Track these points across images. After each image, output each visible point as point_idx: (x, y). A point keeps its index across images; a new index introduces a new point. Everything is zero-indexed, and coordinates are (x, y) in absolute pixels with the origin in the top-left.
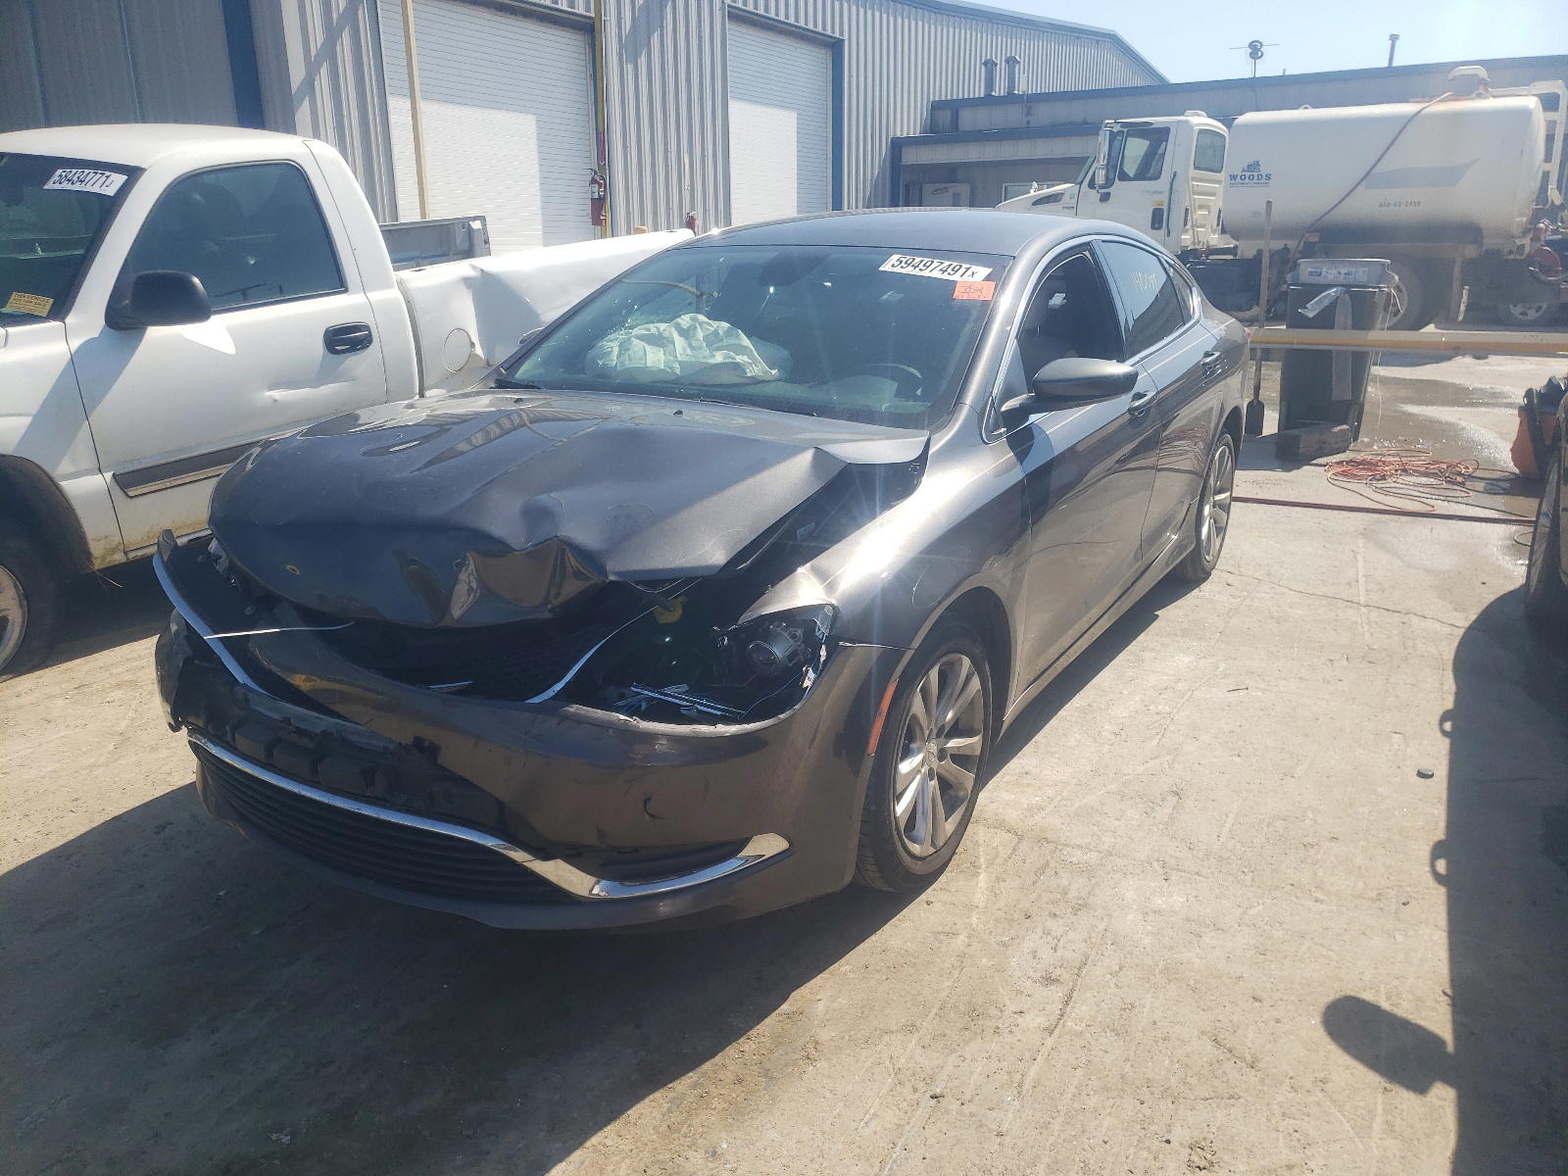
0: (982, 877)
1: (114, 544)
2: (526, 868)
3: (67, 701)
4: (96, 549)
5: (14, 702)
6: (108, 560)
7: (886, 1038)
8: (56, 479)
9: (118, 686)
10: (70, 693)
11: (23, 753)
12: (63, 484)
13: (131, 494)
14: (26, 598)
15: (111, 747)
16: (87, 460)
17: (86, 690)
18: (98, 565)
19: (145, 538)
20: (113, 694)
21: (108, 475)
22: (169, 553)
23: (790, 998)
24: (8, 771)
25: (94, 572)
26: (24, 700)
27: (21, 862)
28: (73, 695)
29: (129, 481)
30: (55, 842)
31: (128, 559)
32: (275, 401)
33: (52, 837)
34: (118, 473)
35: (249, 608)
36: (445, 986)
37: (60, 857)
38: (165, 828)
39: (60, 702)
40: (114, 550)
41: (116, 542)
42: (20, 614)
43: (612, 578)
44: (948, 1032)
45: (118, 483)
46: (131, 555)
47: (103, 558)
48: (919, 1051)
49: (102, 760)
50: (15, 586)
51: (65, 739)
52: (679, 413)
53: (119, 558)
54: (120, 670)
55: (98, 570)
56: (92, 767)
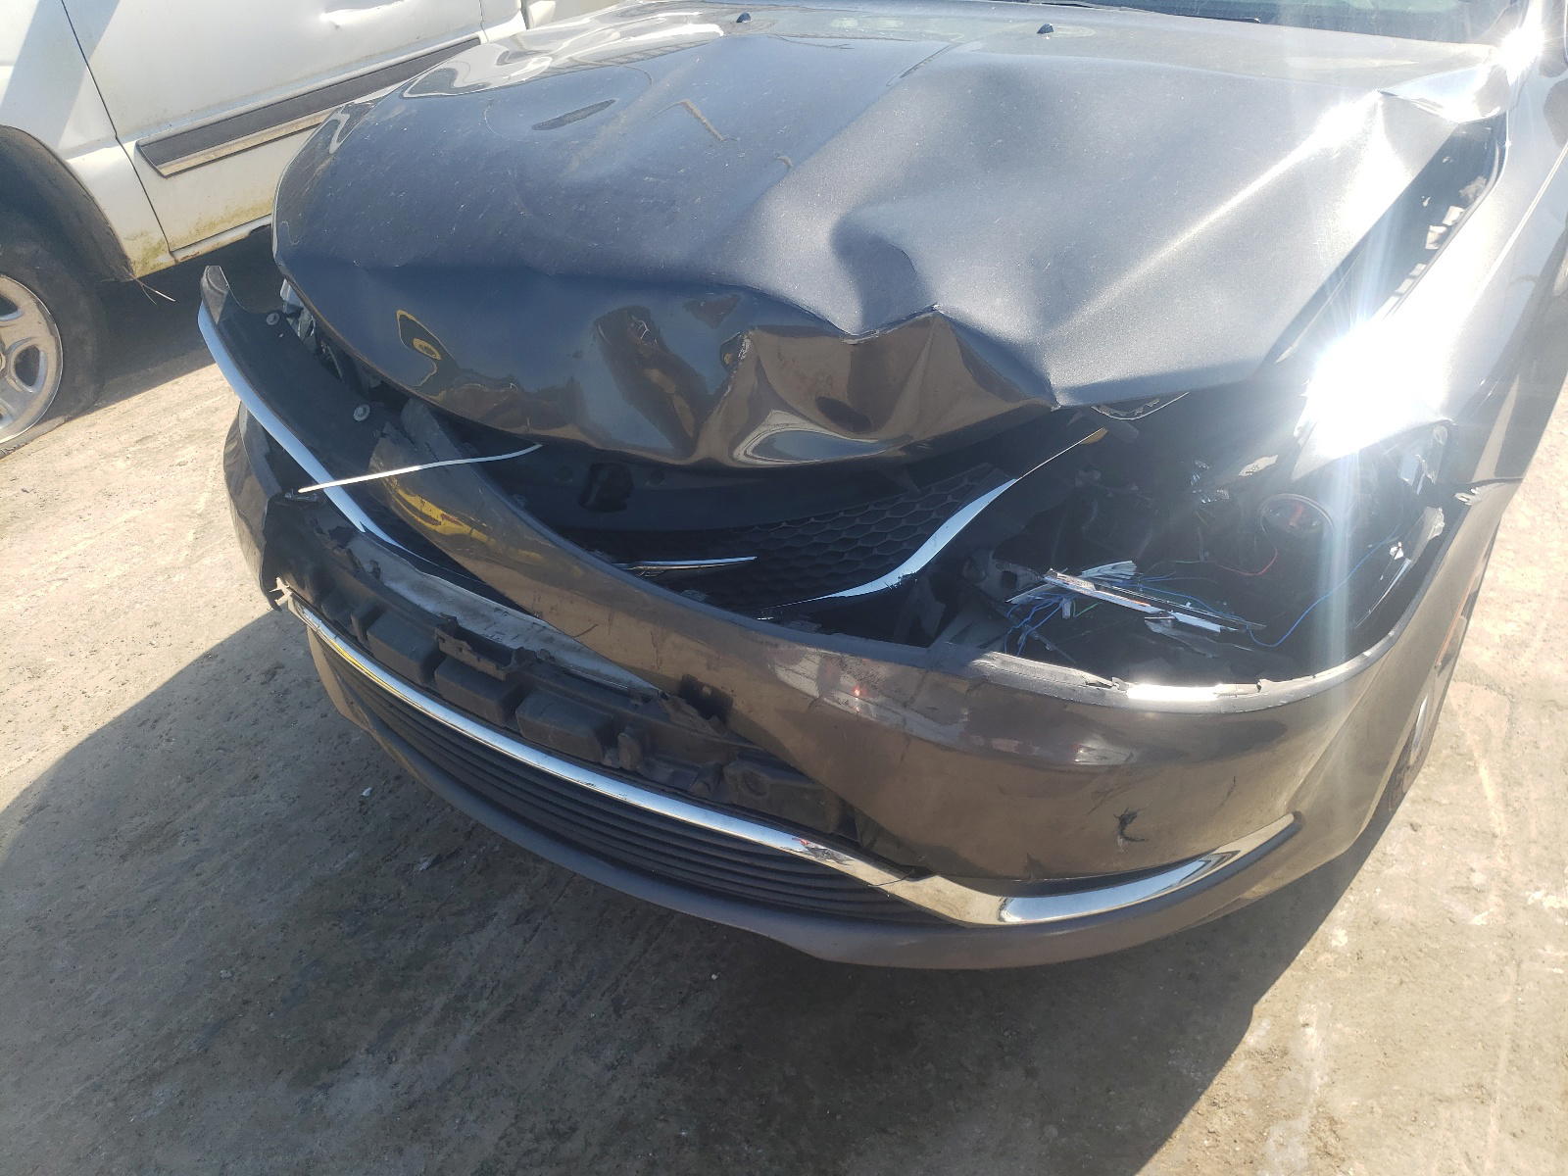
0: (1483, 773)
1: (155, 243)
2: (884, 893)
3: (129, 462)
4: (133, 250)
5: (64, 464)
6: (151, 264)
7: (1443, 1112)
8: (62, 157)
9: (190, 438)
10: (131, 449)
11: (81, 547)
12: (75, 163)
13: (165, 172)
14: (56, 321)
15: (190, 537)
16: (100, 129)
17: (151, 445)
18: (138, 272)
19: (193, 231)
20: (185, 451)
21: (130, 146)
22: (220, 309)
23: (1254, 1013)
24: (64, 575)
25: (134, 281)
26: (79, 460)
27: (94, 729)
28: (135, 453)
29: (160, 153)
30: (134, 695)
31: (176, 261)
32: (337, 27)
33: (131, 689)
34: (142, 143)
35: (360, 410)
36: (714, 977)
37: (144, 723)
38: (274, 675)
39: (120, 464)
40: (156, 251)
41: (157, 241)
42: (53, 342)
43: (1063, 401)
44: (1544, 1102)
45: (143, 156)
46: (180, 256)
47: (145, 263)
48: (1509, 1144)
49: (182, 557)
50: (38, 304)
51: (132, 524)
52: (1045, 30)
53: (165, 261)
54: (189, 412)
55: (140, 279)
56: (168, 571)
